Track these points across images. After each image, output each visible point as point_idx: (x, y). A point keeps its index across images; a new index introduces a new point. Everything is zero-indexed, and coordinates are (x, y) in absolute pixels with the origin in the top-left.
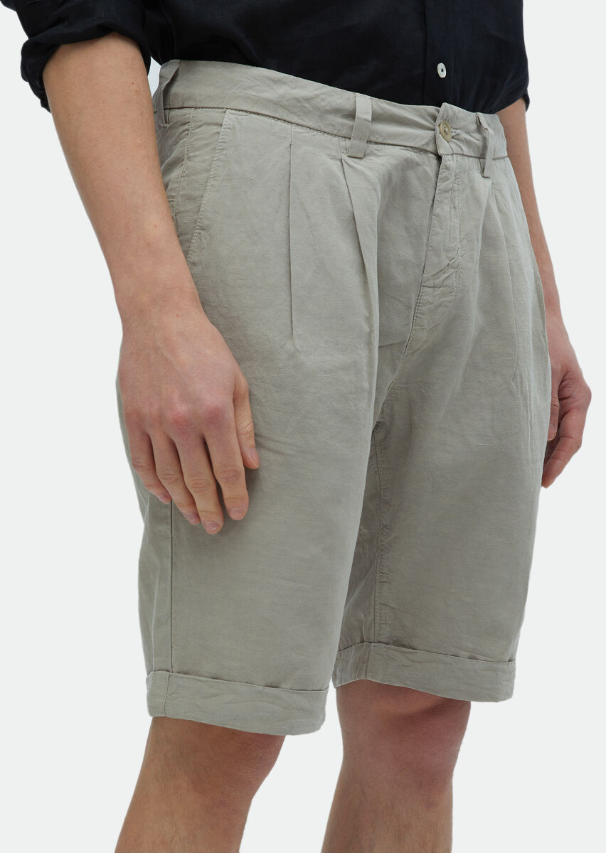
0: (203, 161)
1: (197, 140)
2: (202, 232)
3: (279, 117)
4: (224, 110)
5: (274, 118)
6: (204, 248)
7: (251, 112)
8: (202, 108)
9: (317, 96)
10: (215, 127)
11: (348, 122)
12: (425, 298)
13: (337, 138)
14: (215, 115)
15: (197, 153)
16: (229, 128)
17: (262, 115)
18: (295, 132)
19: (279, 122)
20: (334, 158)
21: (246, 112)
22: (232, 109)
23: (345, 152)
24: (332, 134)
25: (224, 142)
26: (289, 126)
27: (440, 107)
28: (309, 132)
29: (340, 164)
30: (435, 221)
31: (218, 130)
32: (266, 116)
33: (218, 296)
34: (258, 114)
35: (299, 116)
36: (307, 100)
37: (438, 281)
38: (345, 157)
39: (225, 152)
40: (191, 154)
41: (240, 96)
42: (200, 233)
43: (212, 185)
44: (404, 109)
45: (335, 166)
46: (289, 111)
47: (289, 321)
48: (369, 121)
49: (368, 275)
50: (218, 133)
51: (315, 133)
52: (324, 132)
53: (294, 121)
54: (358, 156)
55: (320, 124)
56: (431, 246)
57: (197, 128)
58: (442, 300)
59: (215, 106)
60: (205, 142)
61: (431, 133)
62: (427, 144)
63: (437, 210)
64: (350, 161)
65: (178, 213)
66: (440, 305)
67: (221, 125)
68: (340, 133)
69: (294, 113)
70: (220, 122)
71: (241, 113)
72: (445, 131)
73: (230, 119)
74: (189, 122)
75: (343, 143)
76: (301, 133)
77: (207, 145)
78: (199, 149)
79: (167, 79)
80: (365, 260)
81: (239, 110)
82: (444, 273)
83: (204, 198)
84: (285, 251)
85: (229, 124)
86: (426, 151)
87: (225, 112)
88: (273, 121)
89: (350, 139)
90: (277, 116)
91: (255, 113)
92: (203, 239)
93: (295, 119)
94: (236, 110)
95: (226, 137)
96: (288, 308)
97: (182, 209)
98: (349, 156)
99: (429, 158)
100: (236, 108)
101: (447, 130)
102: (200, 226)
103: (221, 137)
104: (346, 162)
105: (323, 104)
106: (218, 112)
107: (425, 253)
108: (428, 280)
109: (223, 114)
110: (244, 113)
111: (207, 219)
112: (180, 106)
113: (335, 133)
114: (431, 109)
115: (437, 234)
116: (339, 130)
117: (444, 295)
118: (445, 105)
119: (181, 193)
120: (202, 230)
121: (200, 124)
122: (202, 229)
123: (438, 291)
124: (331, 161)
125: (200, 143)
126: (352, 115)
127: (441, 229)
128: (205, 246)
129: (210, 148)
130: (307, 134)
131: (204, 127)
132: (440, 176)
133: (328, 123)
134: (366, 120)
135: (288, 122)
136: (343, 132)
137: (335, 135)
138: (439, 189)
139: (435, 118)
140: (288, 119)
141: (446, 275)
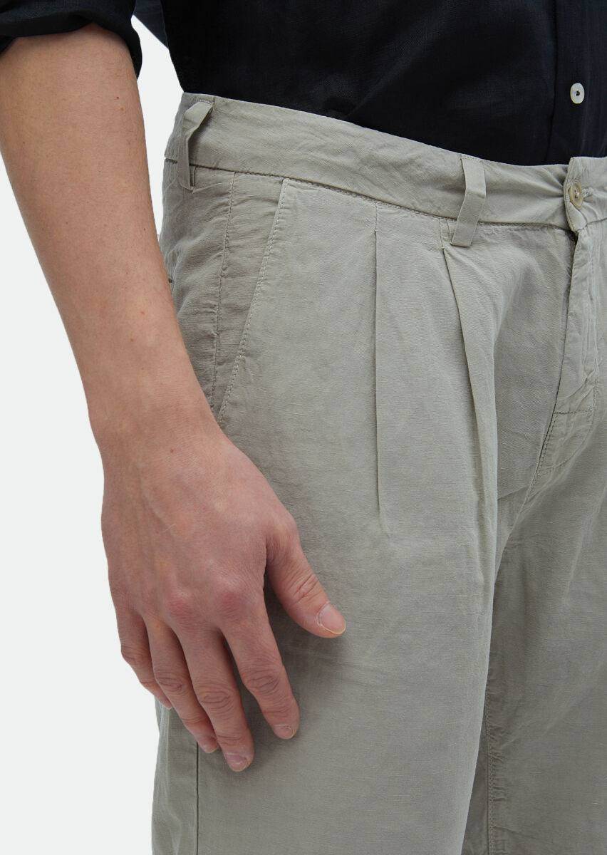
0: (251, 256)
1: (240, 221)
2: (248, 359)
3: (360, 192)
4: (281, 179)
5: (351, 192)
6: (250, 383)
7: (318, 184)
8: (246, 173)
9: (411, 160)
10: (267, 204)
11: (453, 197)
12: (560, 429)
13: (435, 219)
14: (266, 186)
15: (240, 242)
16: (288, 208)
17: (335, 188)
18: (382, 213)
19: (359, 199)
20: (432, 248)
21: (312, 183)
22: (291, 179)
23: (447, 238)
24: (429, 214)
25: (280, 229)
26: (371, 204)
27: (568, 164)
28: (399, 212)
29: (441, 256)
30: (572, 324)
31: (272, 209)
32: (340, 190)
33: (270, 453)
34: (329, 187)
35: (386, 189)
36: (397, 165)
37: (574, 405)
38: (447, 246)
39: (281, 243)
40: (233, 243)
41: (303, 161)
42: (244, 361)
43: (262, 291)
44: (524, 171)
45: (435, 259)
46: (372, 182)
47: (373, 491)
48: (483, 198)
49: (478, 419)
50: (272, 214)
51: (407, 213)
52: (419, 212)
53: (378, 197)
54: (465, 245)
55: (414, 200)
56: (568, 358)
57: (240, 203)
58: (577, 429)
59: (267, 172)
60: (254, 226)
61: (558, 201)
62: (553, 216)
63: (574, 307)
64: (454, 251)
65: (221, 331)
66: (574, 436)
67: (277, 202)
68: (440, 213)
69: (380, 186)
70: (274, 197)
71: (304, 184)
72: (576, 197)
73: (289, 194)
74: (228, 193)
75: (444, 226)
76: (390, 214)
77: (256, 231)
78: (243, 236)
79: (194, 124)
80: (474, 397)
81: (301, 181)
82: (583, 392)
83: (251, 310)
84: (368, 388)
85: (288, 202)
86: (551, 227)
87: (281, 182)
88: (350, 197)
89: (456, 219)
90: (355, 189)
91: (324, 186)
92: (248, 370)
93: (381, 194)
94: (297, 180)
95: (283, 220)
96: (372, 472)
97: (226, 325)
98: (452, 245)
99: (554, 235)
100: (296, 177)
101: (578, 194)
102: (245, 351)
103: (276, 220)
104: (449, 253)
105: (419, 172)
106: (270, 182)
107: (559, 369)
108: (563, 405)
109: (279, 186)
110: (309, 185)
111: (255, 341)
112: (213, 166)
113: (433, 211)
114: (557, 168)
115: (575, 340)
116: (439, 208)
117: (582, 420)
118: (576, 160)
119: (224, 301)
120: (246, 356)
121: (244, 197)
122: (248, 355)
123: (574, 418)
124: (429, 253)
125: (245, 228)
126: (458, 187)
127: (580, 332)
128: (252, 380)
129: (260, 236)
130: (396, 216)
131: (250, 202)
132: (576, 260)
133: (424, 198)
134: (479, 195)
135: (371, 198)
136: (444, 211)
137: (434, 215)
138: (576, 278)
139: (562, 180)
140: (371, 194)
141: (584, 395)
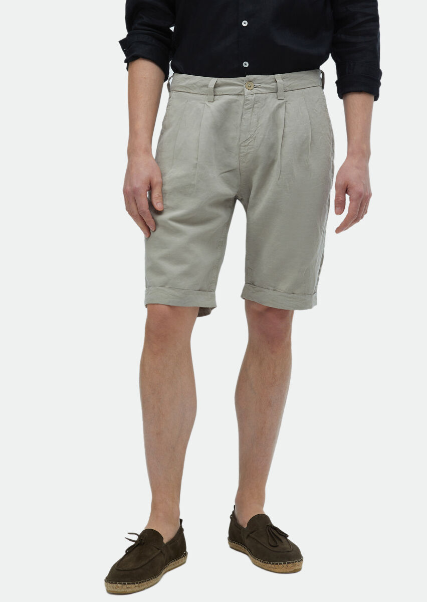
7: (179, 91)
9: (198, 82)
11: (206, 89)
12: (242, 151)
20: (202, 103)
23: (207, 100)
29: (204, 105)
30: (243, 121)
36: (194, 84)
37: (246, 144)
38: (207, 103)
46: (189, 89)
51: (197, 95)
54: (211, 101)
56: (242, 131)
58: (249, 151)
62: (240, 92)
63: (244, 117)
66: (249, 153)
72: (248, 86)
89: (208, 95)
93: (192, 91)
98: (209, 102)
101: (250, 85)
105: (199, 84)
107: (239, 134)
108: (242, 143)
115: (244, 126)
117: (250, 149)
118: (247, 76)
123: (247, 148)
124: (200, 105)
127: (246, 124)
132: (245, 104)
134: (212, 88)
136: (203, 93)
138: (245, 109)
141: (249, 141)
